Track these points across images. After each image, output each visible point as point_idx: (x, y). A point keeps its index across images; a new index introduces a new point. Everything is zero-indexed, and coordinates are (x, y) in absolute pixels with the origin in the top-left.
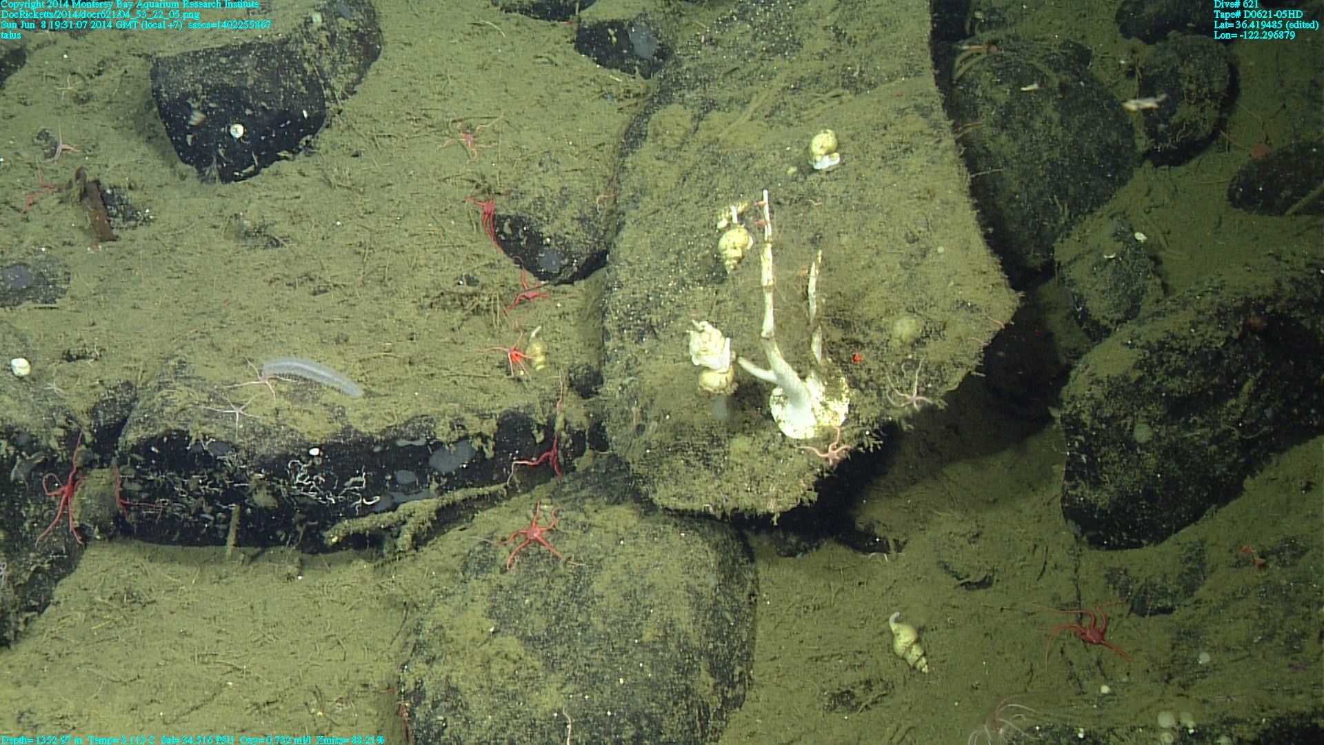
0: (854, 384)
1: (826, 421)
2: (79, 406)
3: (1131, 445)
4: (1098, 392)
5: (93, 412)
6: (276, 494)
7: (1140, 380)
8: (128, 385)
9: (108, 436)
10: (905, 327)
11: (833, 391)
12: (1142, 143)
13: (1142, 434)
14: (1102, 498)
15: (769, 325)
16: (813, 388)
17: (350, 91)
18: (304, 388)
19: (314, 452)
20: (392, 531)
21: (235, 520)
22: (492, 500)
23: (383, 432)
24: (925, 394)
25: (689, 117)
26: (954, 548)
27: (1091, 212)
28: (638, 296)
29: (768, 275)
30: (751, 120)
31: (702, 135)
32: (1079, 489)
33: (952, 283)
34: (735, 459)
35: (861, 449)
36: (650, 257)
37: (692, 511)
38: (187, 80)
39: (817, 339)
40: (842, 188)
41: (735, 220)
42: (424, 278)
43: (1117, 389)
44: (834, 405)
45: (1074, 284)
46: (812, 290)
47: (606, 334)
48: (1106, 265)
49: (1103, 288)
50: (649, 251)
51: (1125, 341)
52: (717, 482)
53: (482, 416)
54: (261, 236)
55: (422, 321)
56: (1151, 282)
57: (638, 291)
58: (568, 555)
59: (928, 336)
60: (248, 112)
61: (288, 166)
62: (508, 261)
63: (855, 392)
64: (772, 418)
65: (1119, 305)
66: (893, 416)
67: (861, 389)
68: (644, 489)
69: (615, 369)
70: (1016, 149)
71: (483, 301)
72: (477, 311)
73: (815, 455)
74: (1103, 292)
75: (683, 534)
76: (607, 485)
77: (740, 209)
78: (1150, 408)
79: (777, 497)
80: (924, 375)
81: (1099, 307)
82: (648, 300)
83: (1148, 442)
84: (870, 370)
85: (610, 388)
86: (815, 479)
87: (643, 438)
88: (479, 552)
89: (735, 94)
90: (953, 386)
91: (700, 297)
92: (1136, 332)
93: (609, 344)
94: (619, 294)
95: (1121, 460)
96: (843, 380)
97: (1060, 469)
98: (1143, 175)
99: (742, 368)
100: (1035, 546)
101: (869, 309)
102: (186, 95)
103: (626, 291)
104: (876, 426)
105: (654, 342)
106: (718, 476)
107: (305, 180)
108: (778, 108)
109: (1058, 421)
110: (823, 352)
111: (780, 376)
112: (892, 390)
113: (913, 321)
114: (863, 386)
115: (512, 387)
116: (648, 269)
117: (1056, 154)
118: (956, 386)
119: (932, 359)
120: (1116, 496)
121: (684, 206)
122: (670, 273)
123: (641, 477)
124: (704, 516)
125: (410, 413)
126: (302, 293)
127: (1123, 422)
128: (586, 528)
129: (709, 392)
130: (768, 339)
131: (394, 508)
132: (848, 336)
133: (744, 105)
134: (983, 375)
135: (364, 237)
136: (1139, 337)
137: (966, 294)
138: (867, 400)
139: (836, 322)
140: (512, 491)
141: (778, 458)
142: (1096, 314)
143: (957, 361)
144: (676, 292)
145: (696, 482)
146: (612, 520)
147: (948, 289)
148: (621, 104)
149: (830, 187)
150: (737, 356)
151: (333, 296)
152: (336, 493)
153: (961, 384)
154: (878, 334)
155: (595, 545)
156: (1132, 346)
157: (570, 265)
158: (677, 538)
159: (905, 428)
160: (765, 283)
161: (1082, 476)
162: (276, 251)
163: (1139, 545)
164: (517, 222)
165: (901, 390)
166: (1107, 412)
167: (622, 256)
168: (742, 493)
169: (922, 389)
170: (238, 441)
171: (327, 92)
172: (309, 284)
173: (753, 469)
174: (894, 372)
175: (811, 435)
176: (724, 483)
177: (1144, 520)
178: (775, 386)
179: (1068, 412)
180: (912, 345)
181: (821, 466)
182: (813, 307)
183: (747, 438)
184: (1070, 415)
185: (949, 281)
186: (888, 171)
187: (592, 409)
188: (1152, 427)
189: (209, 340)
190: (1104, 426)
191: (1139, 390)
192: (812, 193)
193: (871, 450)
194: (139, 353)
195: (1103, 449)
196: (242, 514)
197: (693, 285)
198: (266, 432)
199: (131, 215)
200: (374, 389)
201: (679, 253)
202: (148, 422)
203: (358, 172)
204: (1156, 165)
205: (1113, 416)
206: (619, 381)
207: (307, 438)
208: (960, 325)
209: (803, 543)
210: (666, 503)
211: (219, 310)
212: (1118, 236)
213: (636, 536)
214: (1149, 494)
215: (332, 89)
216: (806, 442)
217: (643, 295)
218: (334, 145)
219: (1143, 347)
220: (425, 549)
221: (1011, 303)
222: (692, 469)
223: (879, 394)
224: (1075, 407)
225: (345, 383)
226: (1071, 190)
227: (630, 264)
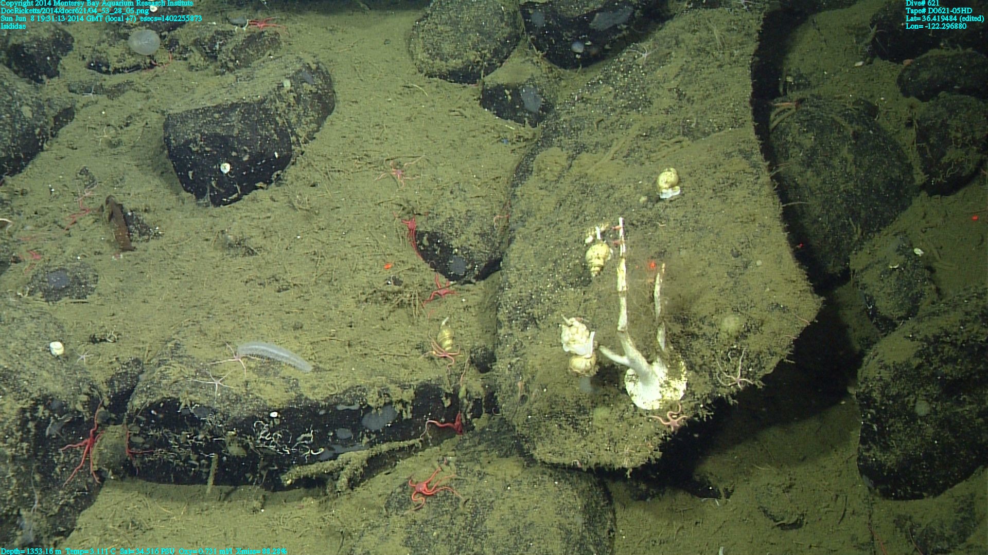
0: (690, 367)
1: (669, 395)
2: (99, 378)
3: (913, 417)
4: (886, 375)
5: (110, 383)
6: (246, 447)
7: (920, 366)
8: (137, 361)
9: (120, 401)
10: (731, 324)
11: (674, 372)
12: (920, 178)
13: (922, 409)
14: (890, 459)
15: (623, 321)
16: (659, 370)
17: (311, 137)
18: (268, 365)
19: (274, 415)
20: (333, 475)
21: (214, 466)
22: (410, 451)
23: (326, 400)
24: (747, 376)
25: (565, 157)
26: (771, 496)
27: (879, 231)
28: (524, 294)
29: (622, 283)
30: (613, 159)
31: (575, 170)
32: (872, 452)
33: (768, 289)
34: (598, 424)
35: (696, 419)
36: (533, 265)
37: (564, 464)
38: (189, 131)
39: (661, 332)
40: (682, 214)
41: (599, 237)
42: (362, 279)
43: (901, 372)
44: (674, 383)
45: (865, 288)
46: (657, 294)
47: (499, 324)
48: (891, 273)
49: (889, 291)
50: (532, 260)
51: (907, 335)
52: (583, 443)
53: (403, 387)
54: (241, 247)
55: (359, 312)
56: (927, 288)
57: (523, 290)
58: (467, 497)
59: (749, 331)
60: (234, 154)
61: (262, 194)
62: (426, 266)
63: (691, 373)
64: (626, 393)
65: (902, 304)
66: (723, 392)
67: (696, 371)
68: (526, 446)
69: (505, 351)
70: (819, 182)
71: (406, 297)
72: (401, 305)
73: (660, 422)
74: (889, 294)
75: (556, 483)
76: (498, 442)
77: (603, 229)
78: (928, 388)
79: (630, 455)
80: (746, 361)
81: (886, 306)
82: (531, 298)
83: (928, 415)
84: (703, 356)
85: (501, 366)
86: (660, 441)
87: (526, 405)
88: (399, 493)
89: (600, 139)
90: (769, 370)
91: (571, 296)
92: (916, 328)
93: (501, 331)
94: (509, 293)
95: (905, 429)
96: (683, 363)
97: (856, 434)
98: (920, 203)
99: (602, 354)
100: (837, 496)
101: (702, 308)
102: (188, 142)
103: (515, 290)
104: (709, 402)
105: (536, 331)
106: (584, 437)
107: (275, 204)
108: (633, 150)
109: (854, 397)
110: (666, 342)
111: (632, 361)
112: (721, 372)
113: (737, 318)
114: (697, 368)
115: (427, 364)
116: (531, 274)
117: (851, 185)
118: (772, 371)
119: (752, 349)
120: (902, 457)
121: (560, 225)
122: (549, 278)
123: (524, 437)
124: (572, 469)
125: (348, 384)
126: (270, 290)
127: (906, 399)
128: (481, 476)
129: (577, 374)
130: (622, 332)
131: (335, 457)
132: (687, 329)
133: (607, 148)
134: (792, 362)
135: (317, 247)
136: (918, 332)
137: (779, 297)
138: (701, 380)
139: (677, 319)
140: (425, 444)
141: (631, 425)
142: (884, 312)
143: (772, 351)
144: (553, 292)
145: (567, 441)
146: (502, 470)
147: (765, 294)
148: (514, 147)
149: (672, 213)
150: (599, 345)
151: (292, 292)
152: (290, 446)
153: (776, 369)
154: (711, 329)
155: (489, 490)
156: (913, 339)
157: (473, 269)
158: (552, 486)
159: (731, 403)
160: (620, 290)
161: (874, 441)
162: (251, 258)
163: (920, 497)
164: (433, 237)
165: (728, 372)
166: (894, 391)
167: (512, 263)
168: (602, 452)
169: (745, 372)
170: (216, 406)
171: (293, 138)
172: (275, 283)
173: (611, 432)
174: (722, 358)
175: (657, 406)
176: (589, 443)
177: (924, 477)
178: (628, 368)
179: (861, 390)
180: (737, 338)
181: (665, 432)
182: (658, 308)
183: (606, 409)
184: (863, 393)
185: (765, 288)
186: (718, 201)
187: (488, 381)
188: (930, 403)
189: (197, 328)
190: (891, 402)
191: (919, 373)
192: (659, 217)
193: (705, 419)
194: (146, 337)
195: (891, 421)
196: (220, 461)
197: (566, 287)
198: (238, 399)
199: (145, 230)
200: (321, 366)
201: (555, 262)
202: (149, 392)
203: (314, 198)
204: (931, 195)
205: (898, 395)
206: (508, 361)
207: (269, 404)
208: (774, 322)
209: (651, 490)
210: (543, 458)
211: (207, 303)
212: (900, 250)
213: (520, 483)
214: (928, 457)
215: (297, 136)
216: (653, 412)
217: (527, 294)
218: (297, 178)
219: (921, 340)
220: (358, 489)
221: (814, 305)
222: (564, 432)
223: (711, 375)
224: (867, 386)
225: (299, 361)
226: (863, 214)
227: (518, 270)
